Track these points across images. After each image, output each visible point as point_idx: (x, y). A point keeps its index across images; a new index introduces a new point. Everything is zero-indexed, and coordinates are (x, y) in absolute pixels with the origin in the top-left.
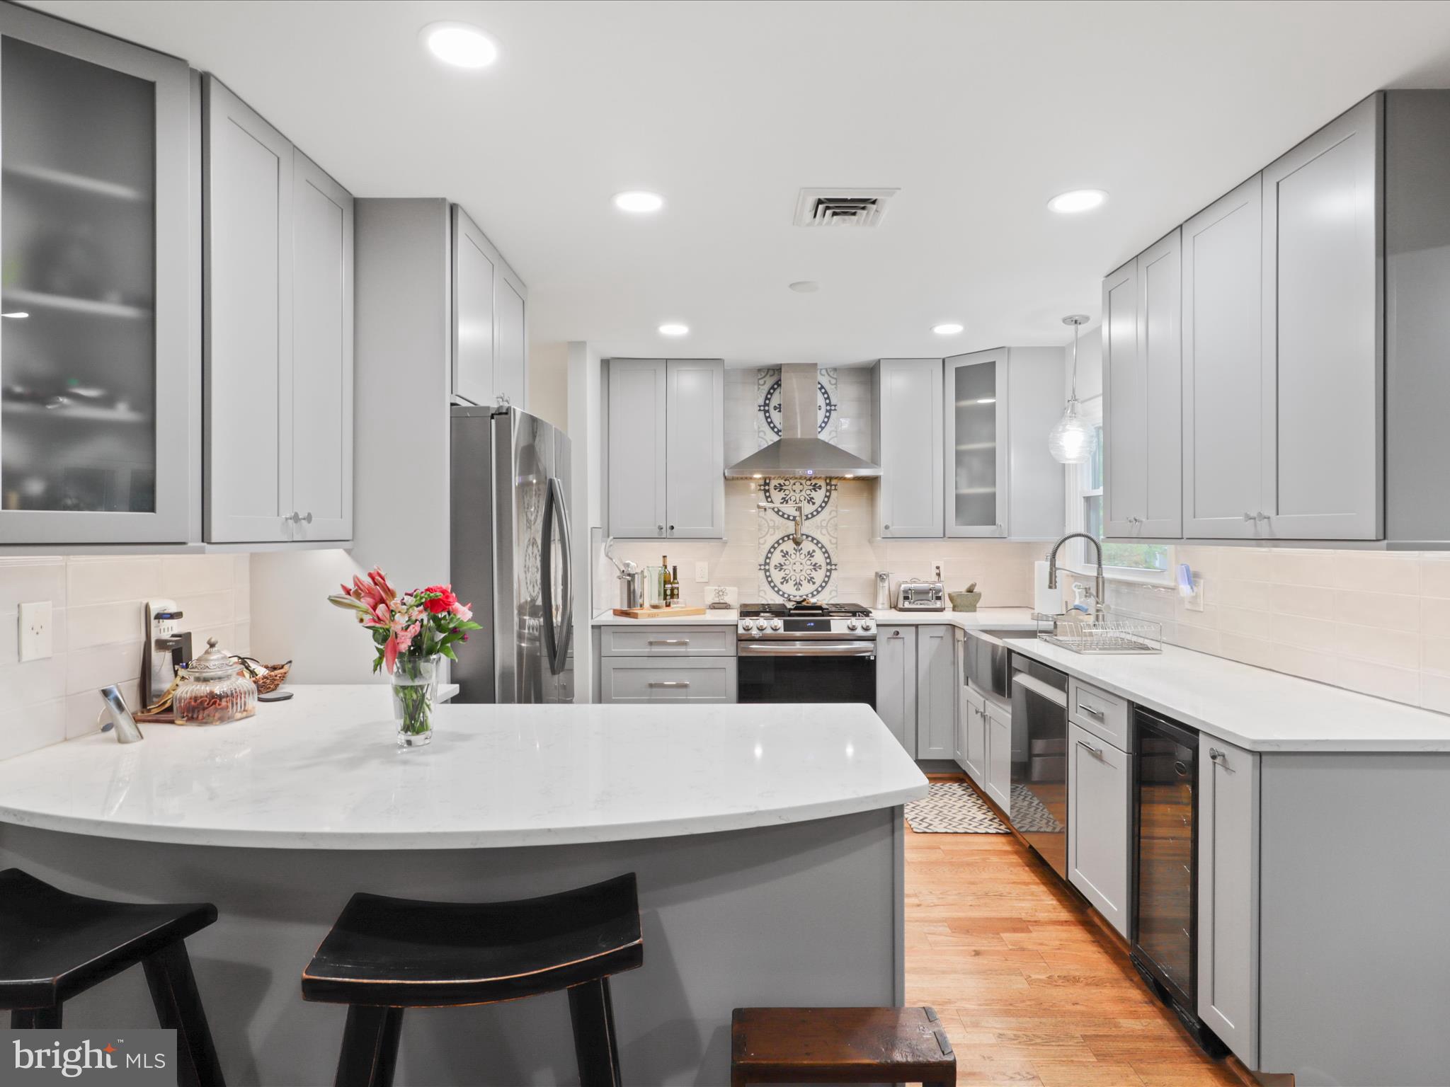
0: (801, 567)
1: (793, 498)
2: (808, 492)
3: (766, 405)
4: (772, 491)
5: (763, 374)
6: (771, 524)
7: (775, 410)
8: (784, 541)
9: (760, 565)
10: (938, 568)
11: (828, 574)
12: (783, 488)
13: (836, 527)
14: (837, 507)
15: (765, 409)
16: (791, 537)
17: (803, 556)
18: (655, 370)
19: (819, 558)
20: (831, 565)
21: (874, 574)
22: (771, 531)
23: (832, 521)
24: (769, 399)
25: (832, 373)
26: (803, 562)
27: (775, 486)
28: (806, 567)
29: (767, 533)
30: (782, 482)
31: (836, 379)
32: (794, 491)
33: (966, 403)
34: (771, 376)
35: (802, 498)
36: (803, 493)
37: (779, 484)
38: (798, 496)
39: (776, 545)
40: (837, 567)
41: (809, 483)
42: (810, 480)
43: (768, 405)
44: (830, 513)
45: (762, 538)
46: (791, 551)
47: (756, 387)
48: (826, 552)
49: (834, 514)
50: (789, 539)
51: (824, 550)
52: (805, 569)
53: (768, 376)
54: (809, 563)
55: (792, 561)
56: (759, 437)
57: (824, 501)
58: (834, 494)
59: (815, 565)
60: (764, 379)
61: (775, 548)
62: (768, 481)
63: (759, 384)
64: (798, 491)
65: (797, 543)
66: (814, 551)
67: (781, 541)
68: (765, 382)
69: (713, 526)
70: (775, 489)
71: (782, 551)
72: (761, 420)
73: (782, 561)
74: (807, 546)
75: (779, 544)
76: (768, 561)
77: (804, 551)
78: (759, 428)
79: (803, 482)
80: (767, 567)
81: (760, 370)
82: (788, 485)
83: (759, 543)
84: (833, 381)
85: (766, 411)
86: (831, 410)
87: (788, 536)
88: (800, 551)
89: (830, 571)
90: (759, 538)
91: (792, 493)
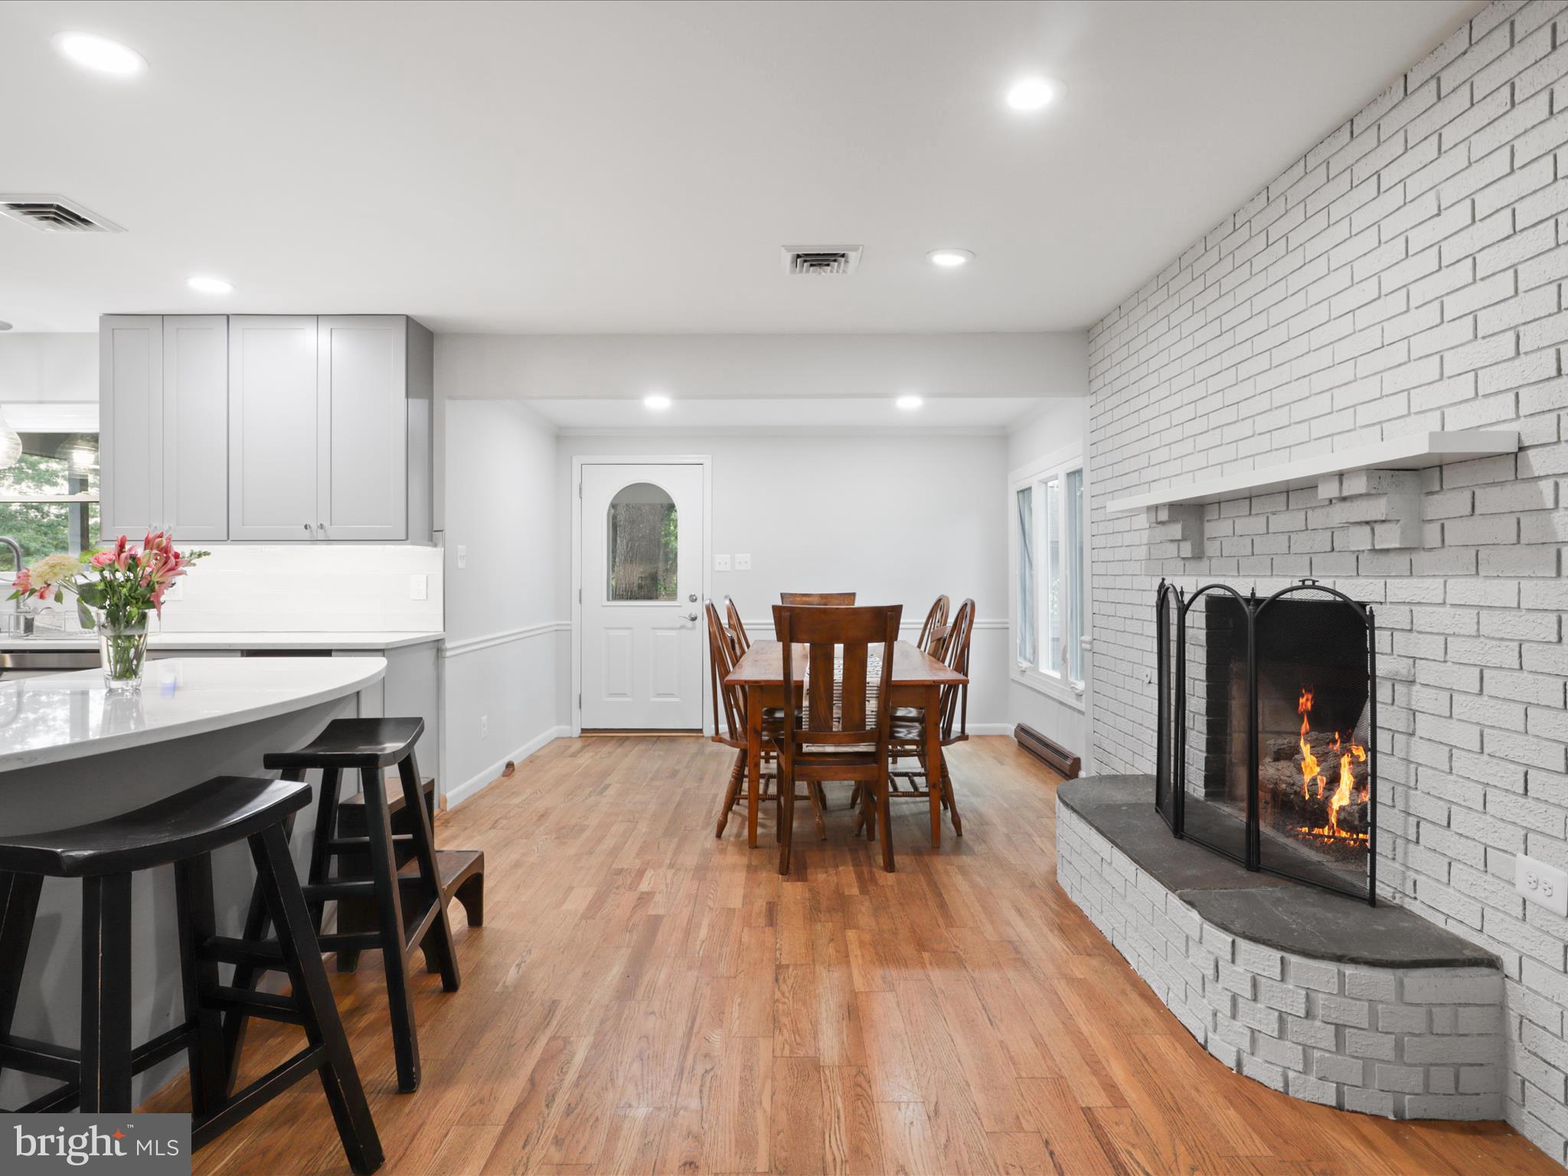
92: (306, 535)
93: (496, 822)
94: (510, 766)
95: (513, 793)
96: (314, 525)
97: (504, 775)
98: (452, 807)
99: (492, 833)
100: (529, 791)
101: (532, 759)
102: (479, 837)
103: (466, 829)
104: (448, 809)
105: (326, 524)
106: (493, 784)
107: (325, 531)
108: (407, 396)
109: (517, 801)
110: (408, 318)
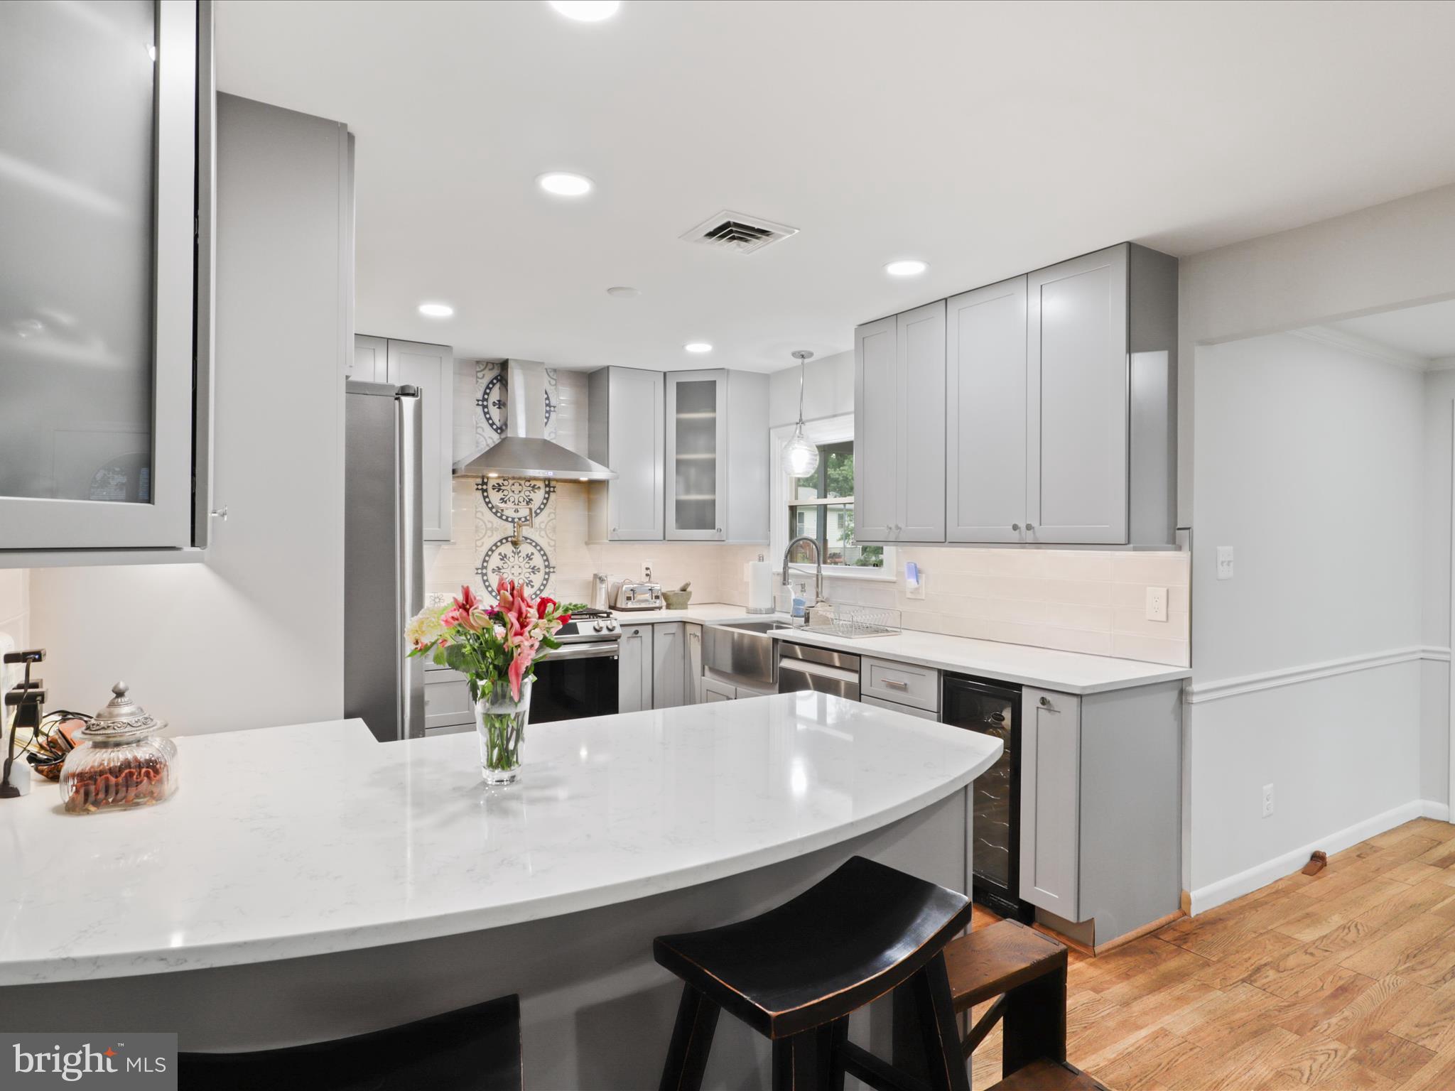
0: (520, 571)
1: (512, 499)
2: (527, 493)
3: (484, 400)
4: (490, 490)
5: (482, 367)
6: (489, 525)
7: (494, 406)
8: (502, 543)
9: (477, 569)
10: (647, 569)
11: (547, 577)
12: (502, 488)
13: (554, 530)
14: (555, 510)
15: (483, 403)
16: (510, 539)
17: (521, 559)
18: (374, 349)
19: (538, 561)
20: (549, 568)
21: (592, 576)
22: (489, 533)
23: (550, 524)
24: (488, 394)
25: (552, 373)
26: (522, 565)
27: (494, 486)
28: (525, 570)
29: (484, 536)
30: (500, 481)
31: (555, 380)
32: (513, 491)
33: (686, 416)
34: (490, 370)
35: (521, 500)
36: (522, 494)
37: (498, 484)
38: (516, 497)
39: (494, 548)
40: (555, 570)
41: (528, 484)
42: (529, 481)
43: (487, 400)
44: (549, 516)
45: (479, 540)
46: (510, 554)
47: (475, 380)
48: (545, 554)
49: (552, 516)
50: (507, 541)
51: (542, 553)
52: (524, 572)
53: (487, 369)
54: (527, 566)
55: (511, 564)
56: (477, 433)
57: (543, 503)
58: (553, 496)
59: (533, 568)
60: (483, 373)
61: (493, 551)
62: (485, 480)
63: (477, 377)
64: (516, 492)
65: (515, 544)
66: (532, 554)
67: (499, 544)
68: (484, 375)
69: (440, 527)
70: (493, 489)
71: (500, 554)
72: (479, 415)
73: (500, 564)
74: (526, 549)
75: (497, 547)
76: (485, 564)
77: (523, 554)
78: (477, 423)
79: (522, 482)
80: (484, 571)
81: (478, 362)
82: (507, 486)
83: (476, 546)
84: (553, 382)
85: (485, 407)
86: (550, 411)
87: (506, 538)
88: (518, 553)
89: (548, 573)
90: (476, 540)
91: (511, 494)
92: (1015, 536)
93: (1258, 969)
94: (1318, 859)
95: (1308, 915)
96: (1022, 526)
97: (1307, 871)
98: (1200, 911)
99: (1243, 993)
100: (1337, 920)
101: (1363, 851)
102: (1219, 993)
103: (1207, 964)
104: (1193, 914)
105: (1035, 524)
106: (1281, 885)
107: (1034, 533)
108: (1130, 350)
109: (1308, 935)
110: (1130, 245)
